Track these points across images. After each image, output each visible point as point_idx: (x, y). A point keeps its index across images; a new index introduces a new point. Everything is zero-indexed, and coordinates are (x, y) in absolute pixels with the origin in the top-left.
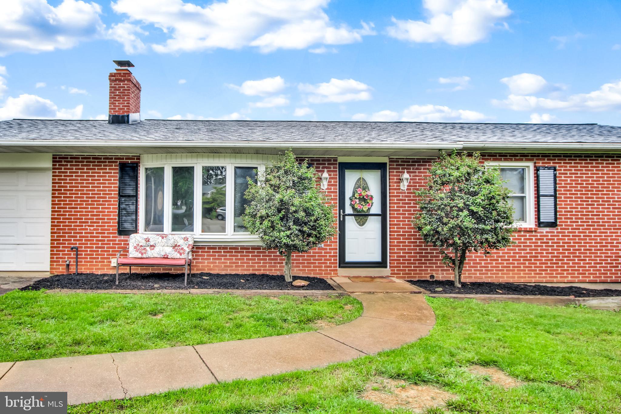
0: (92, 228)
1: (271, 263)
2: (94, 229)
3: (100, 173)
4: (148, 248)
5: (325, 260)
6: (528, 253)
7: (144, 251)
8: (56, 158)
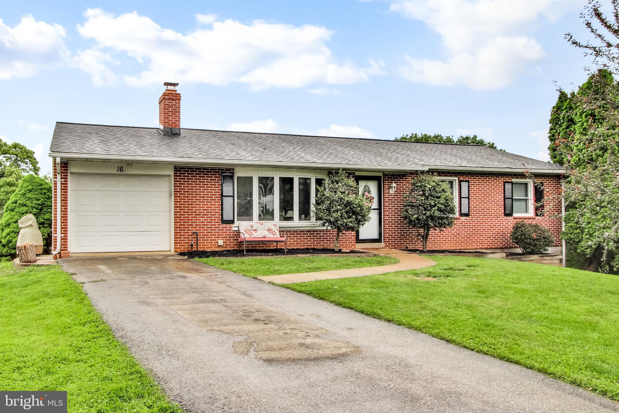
0: (204, 219)
1: (318, 241)
2: (205, 220)
3: (208, 180)
4: (252, 232)
5: (349, 238)
6: (455, 232)
7: (251, 234)
8: (177, 168)
